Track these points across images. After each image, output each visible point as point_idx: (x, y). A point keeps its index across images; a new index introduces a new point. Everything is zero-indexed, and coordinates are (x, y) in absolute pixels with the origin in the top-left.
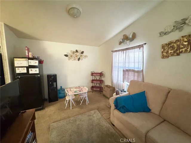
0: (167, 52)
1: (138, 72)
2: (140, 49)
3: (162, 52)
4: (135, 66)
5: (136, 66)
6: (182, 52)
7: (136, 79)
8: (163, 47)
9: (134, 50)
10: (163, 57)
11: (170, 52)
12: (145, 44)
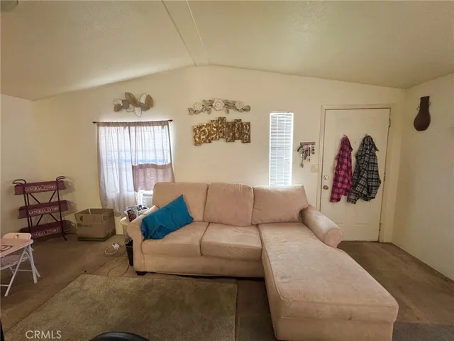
0: (199, 138)
1: (163, 167)
2: (163, 127)
3: (195, 137)
4: (156, 157)
5: (160, 156)
6: (212, 139)
7: (161, 180)
8: (195, 130)
9: (152, 127)
10: (197, 144)
11: (202, 137)
12: (171, 121)
